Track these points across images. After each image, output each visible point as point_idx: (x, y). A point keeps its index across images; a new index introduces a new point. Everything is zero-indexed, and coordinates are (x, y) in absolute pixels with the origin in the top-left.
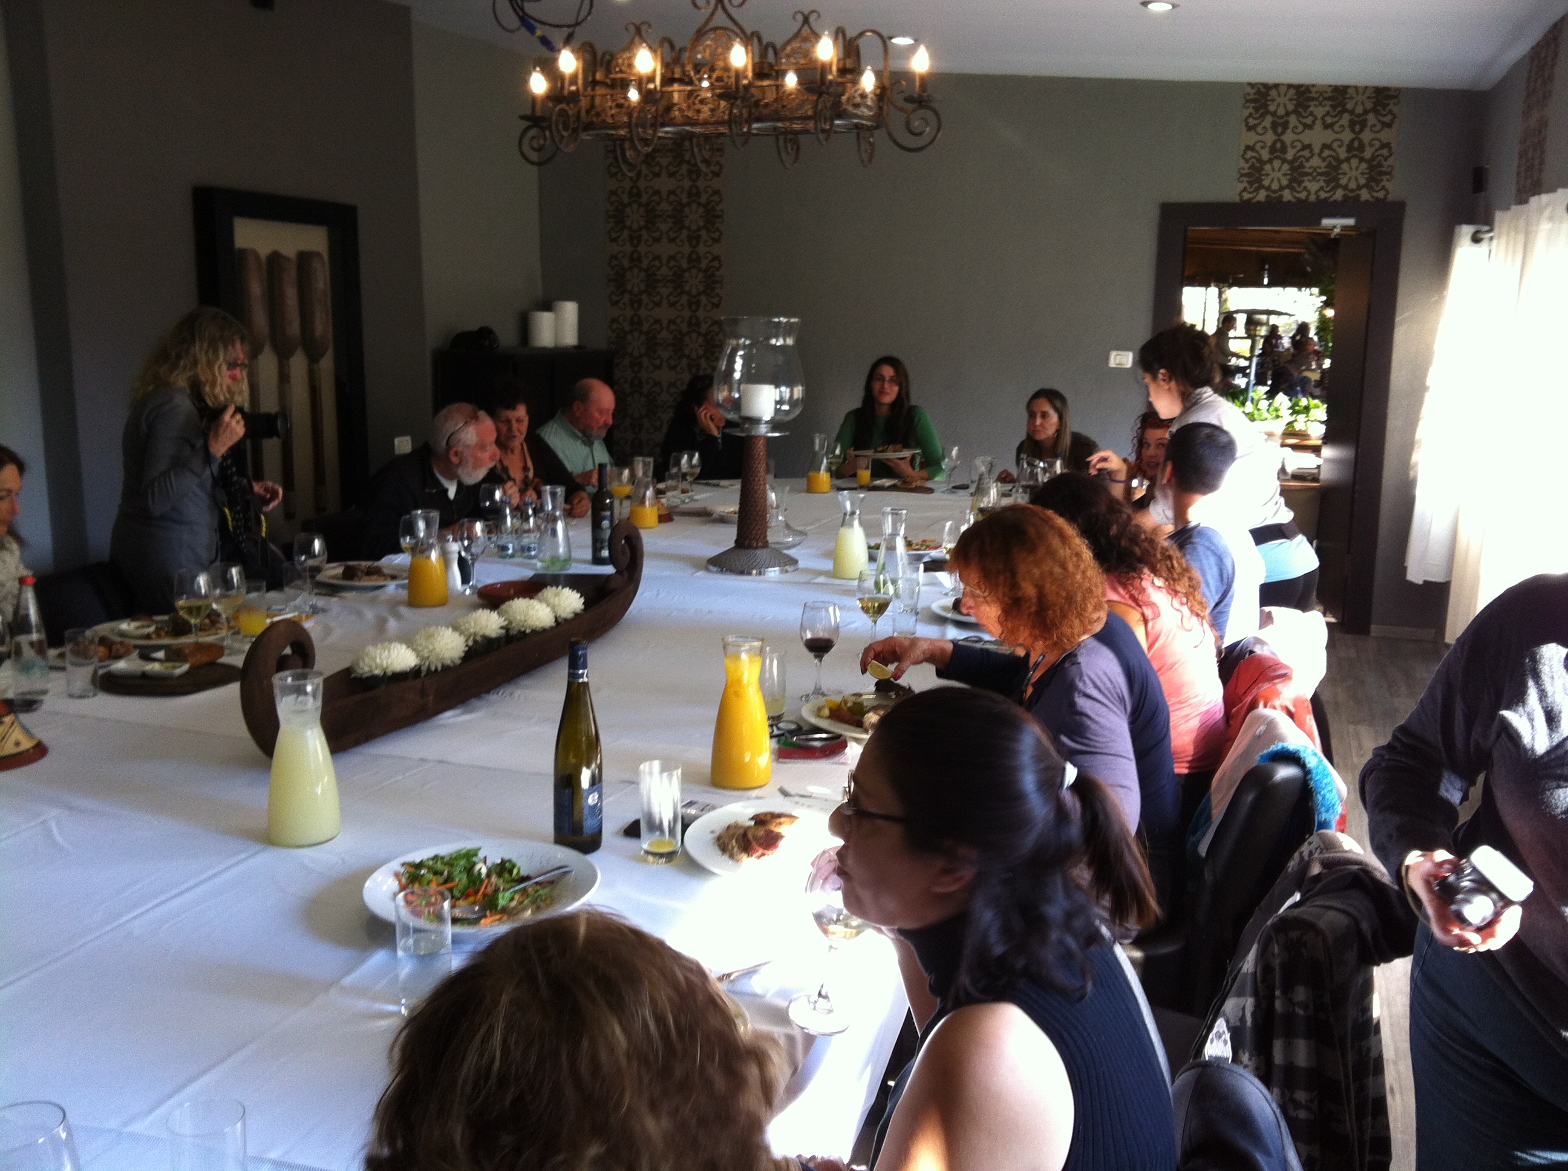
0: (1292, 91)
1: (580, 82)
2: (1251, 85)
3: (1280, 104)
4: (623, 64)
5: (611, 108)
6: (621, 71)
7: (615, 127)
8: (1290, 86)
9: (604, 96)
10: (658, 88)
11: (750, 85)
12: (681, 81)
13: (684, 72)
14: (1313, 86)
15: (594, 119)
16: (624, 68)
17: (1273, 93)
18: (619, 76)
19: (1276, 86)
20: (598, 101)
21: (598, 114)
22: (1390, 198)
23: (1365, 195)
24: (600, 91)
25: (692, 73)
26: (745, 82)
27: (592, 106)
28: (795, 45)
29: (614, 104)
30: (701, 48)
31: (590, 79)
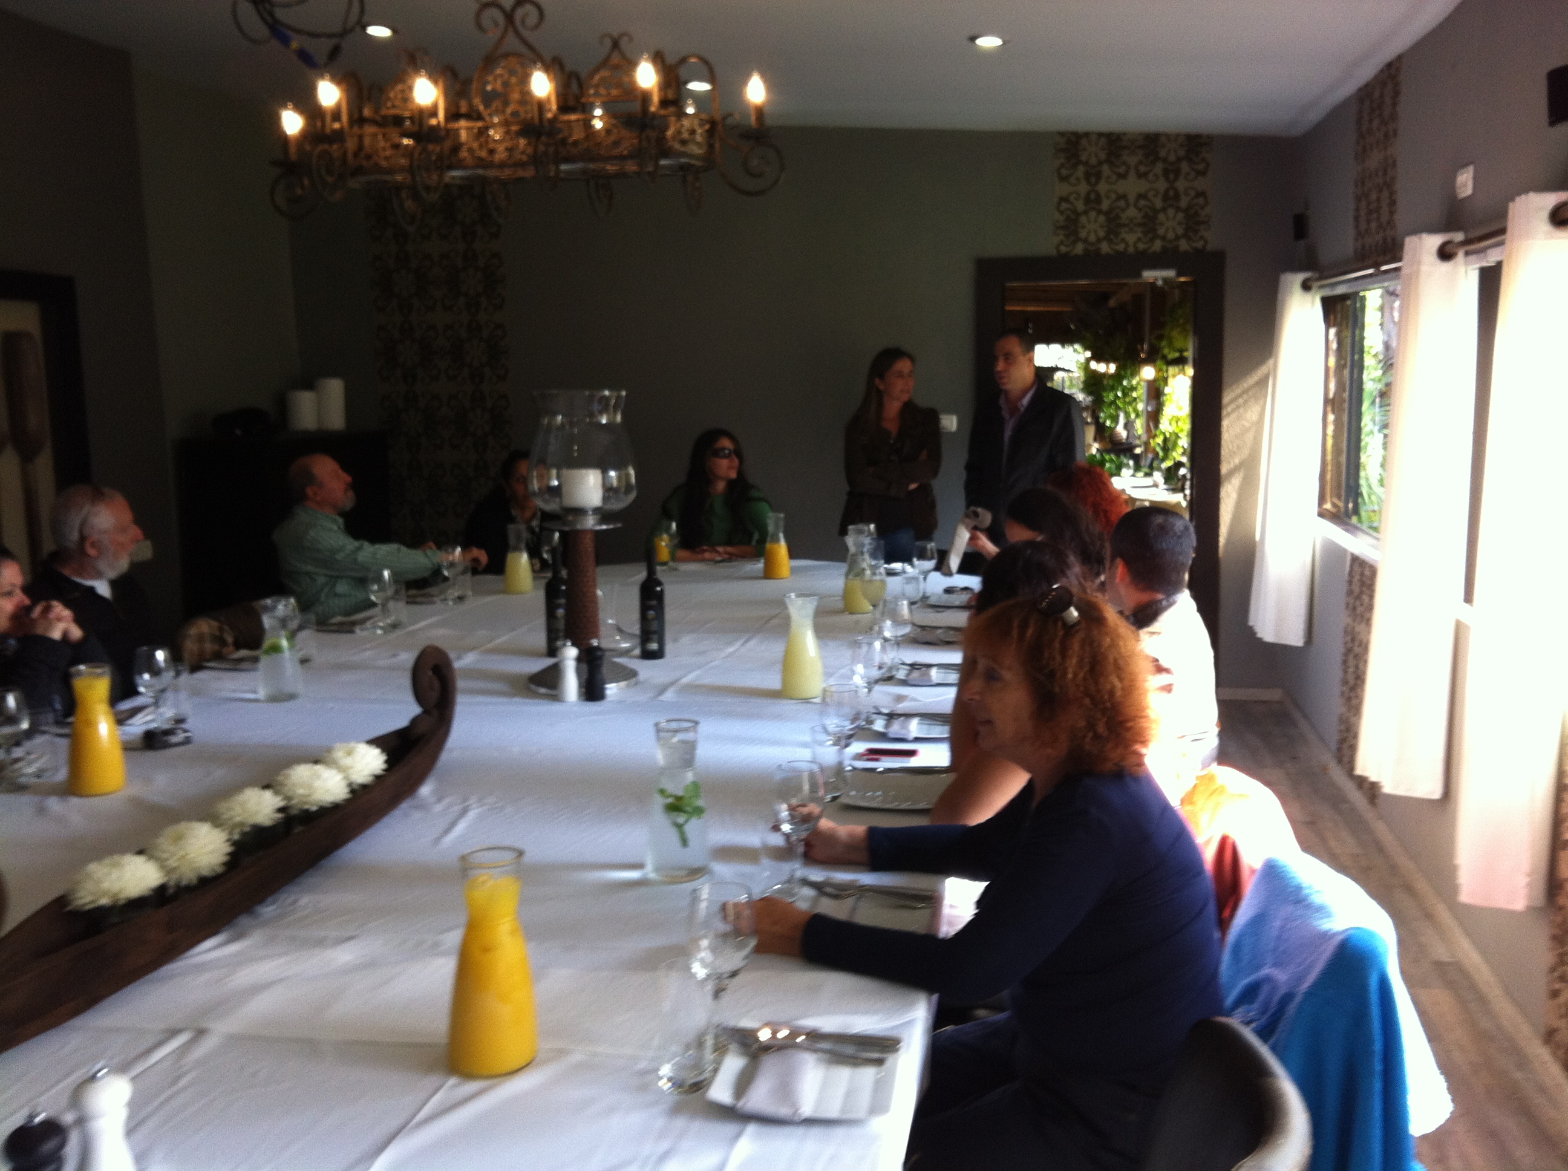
0: (1103, 140)
1: (345, 118)
2: (1062, 134)
3: (1092, 153)
4: (395, 97)
5: (384, 149)
6: (394, 106)
7: (391, 171)
8: (1100, 135)
9: (375, 135)
10: (442, 123)
11: (555, 118)
12: (468, 116)
13: (471, 106)
14: (1125, 134)
15: (365, 163)
16: (397, 103)
17: (1084, 142)
18: (392, 112)
19: (1087, 135)
20: (367, 141)
21: (369, 157)
22: (1209, 248)
23: (1184, 246)
24: (369, 129)
25: (481, 108)
26: (549, 115)
27: (361, 147)
28: (604, 73)
29: (389, 144)
30: (490, 78)
31: (356, 116)
